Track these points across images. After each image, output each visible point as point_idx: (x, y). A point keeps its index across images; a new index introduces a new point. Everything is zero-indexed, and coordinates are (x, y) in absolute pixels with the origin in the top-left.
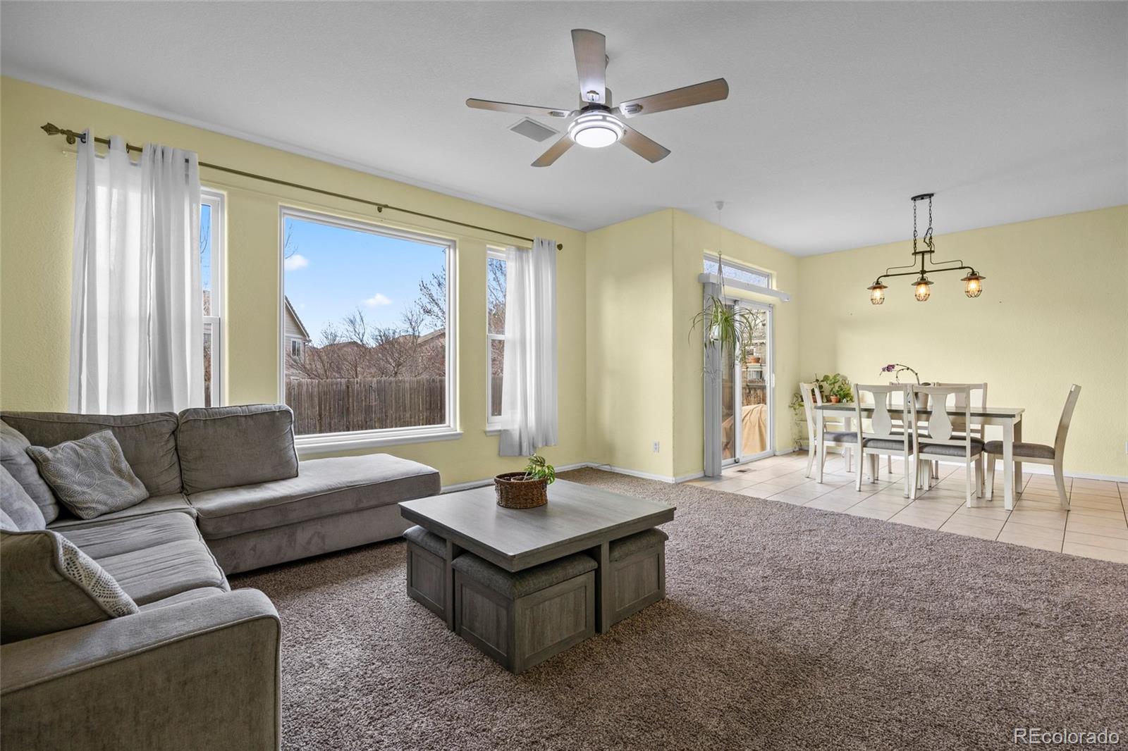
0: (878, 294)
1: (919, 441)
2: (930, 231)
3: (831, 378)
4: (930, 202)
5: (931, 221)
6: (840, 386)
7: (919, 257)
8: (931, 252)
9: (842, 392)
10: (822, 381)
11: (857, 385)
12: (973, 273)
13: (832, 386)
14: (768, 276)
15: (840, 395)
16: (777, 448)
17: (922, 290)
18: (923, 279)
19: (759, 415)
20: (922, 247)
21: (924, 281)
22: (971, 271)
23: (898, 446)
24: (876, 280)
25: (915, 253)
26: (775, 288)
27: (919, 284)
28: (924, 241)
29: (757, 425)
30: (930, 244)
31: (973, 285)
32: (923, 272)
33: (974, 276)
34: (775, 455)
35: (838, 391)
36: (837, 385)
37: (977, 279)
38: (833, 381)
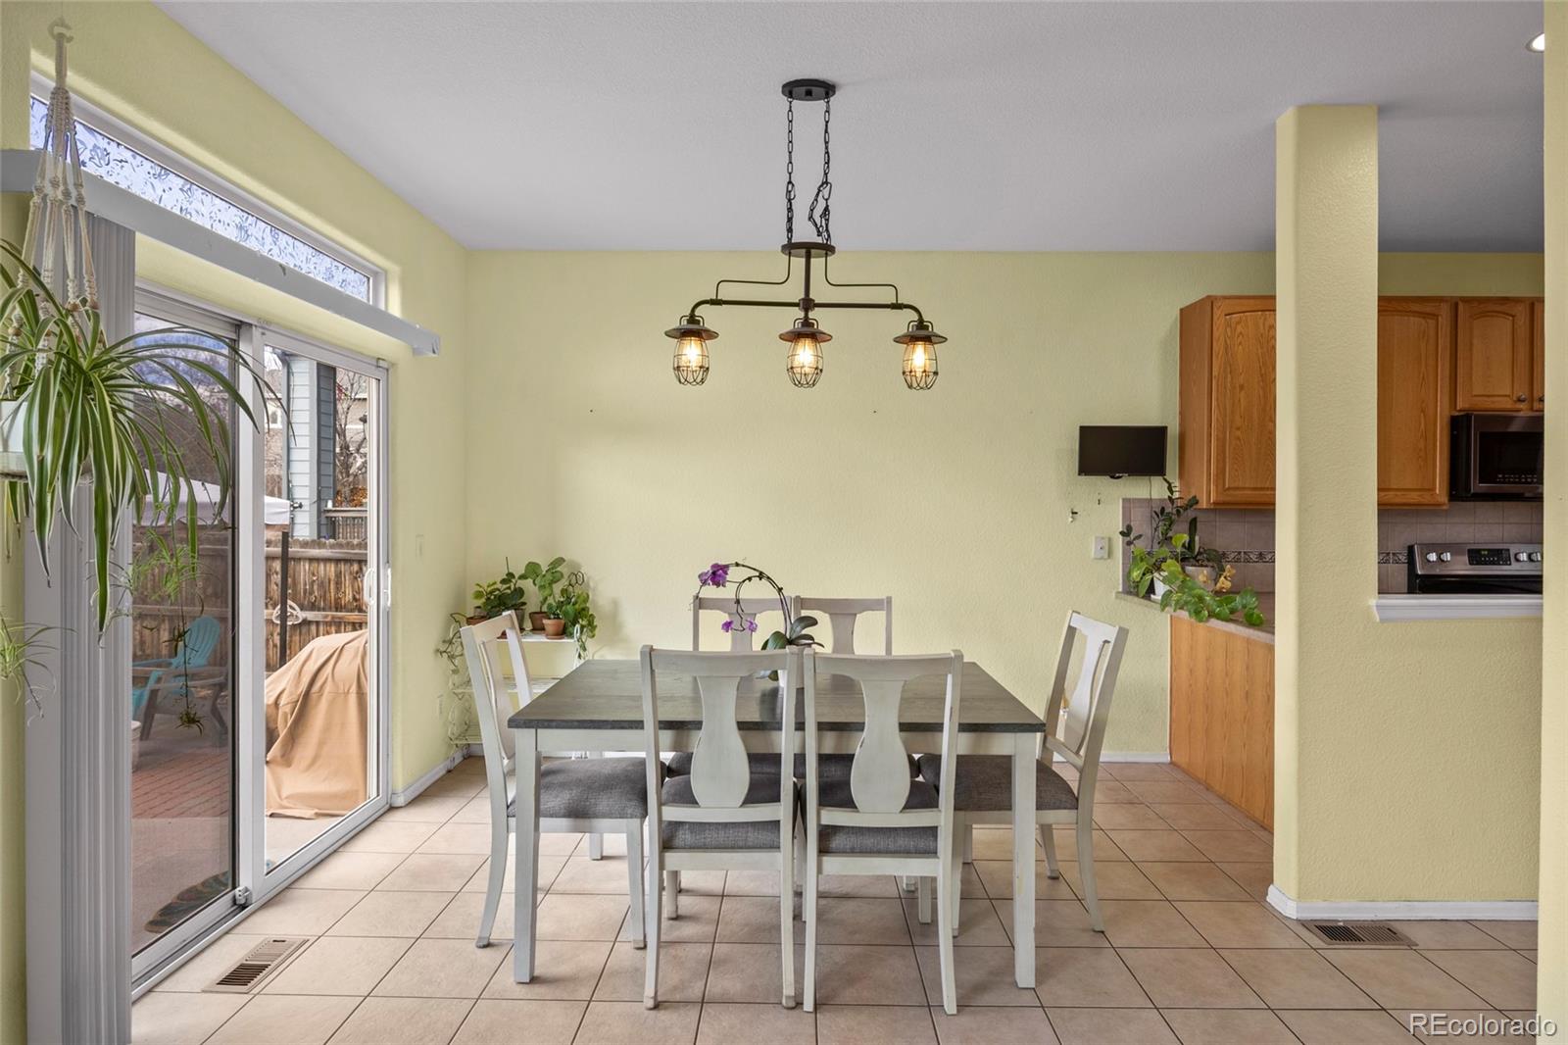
0: (692, 352)
1: (824, 822)
2: (826, 192)
3: (544, 568)
4: (827, 111)
5: (828, 163)
6: (564, 592)
7: (799, 263)
8: (828, 249)
9: (569, 608)
10: (522, 577)
11: (652, 649)
12: (921, 324)
13: (547, 592)
14: (376, 274)
15: (566, 614)
16: (399, 785)
17: (805, 355)
18: (806, 322)
19: (358, 660)
20: (805, 233)
21: (806, 332)
22: (916, 317)
23: (764, 837)
24: (688, 313)
25: (790, 248)
26: (395, 309)
27: (795, 336)
28: (811, 218)
29: (354, 688)
30: (823, 229)
31: (920, 357)
32: (808, 304)
33: (922, 334)
34: (392, 808)
35: (560, 605)
36: (557, 588)
37: (928, 339)
38: (549, 577)
